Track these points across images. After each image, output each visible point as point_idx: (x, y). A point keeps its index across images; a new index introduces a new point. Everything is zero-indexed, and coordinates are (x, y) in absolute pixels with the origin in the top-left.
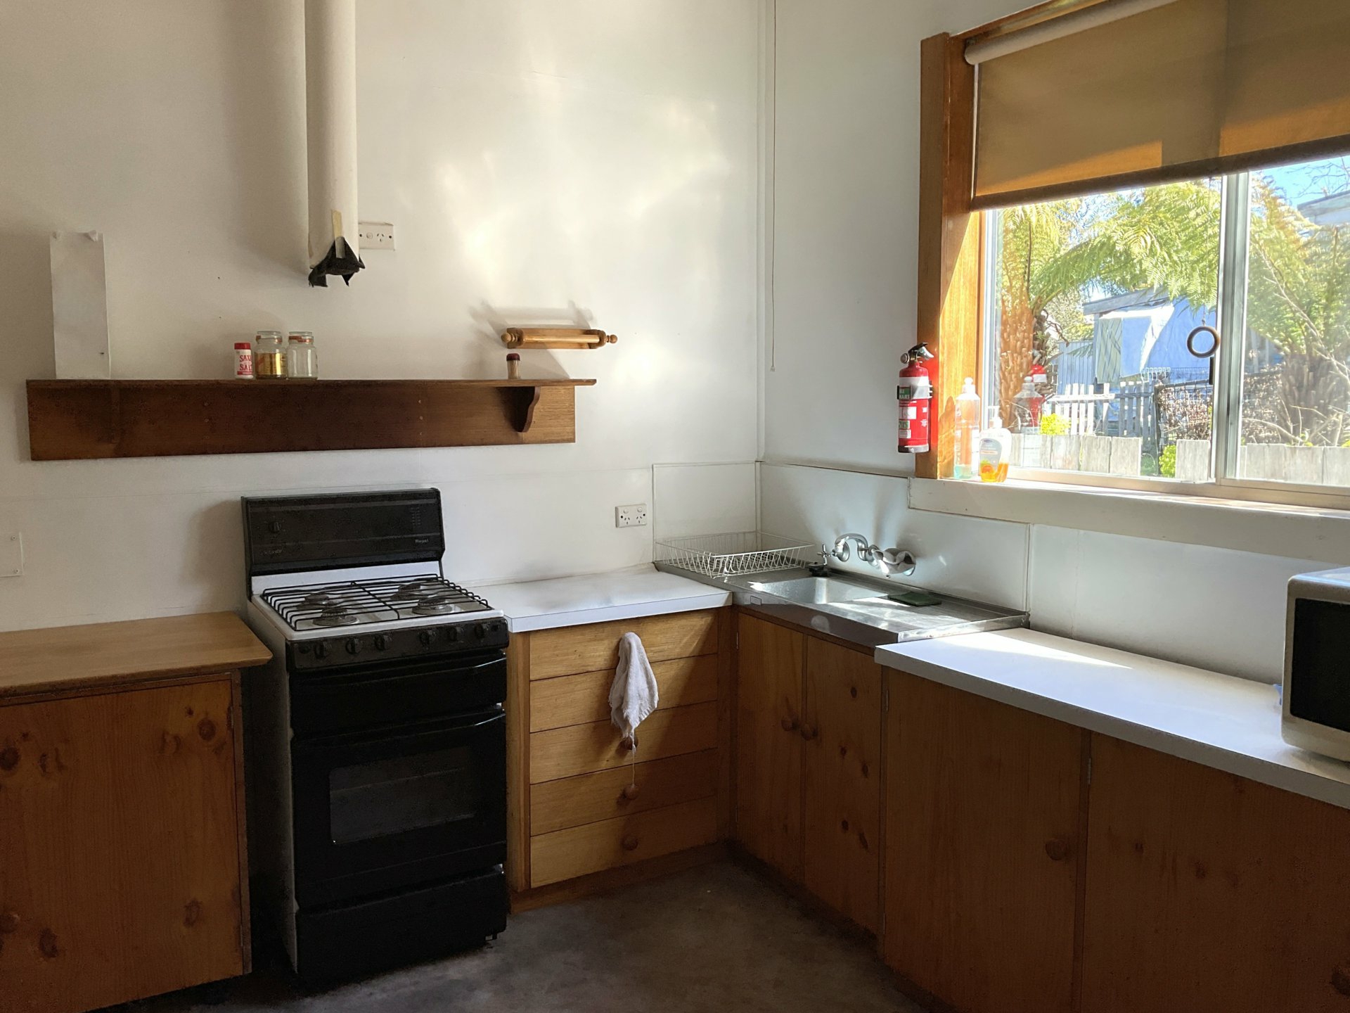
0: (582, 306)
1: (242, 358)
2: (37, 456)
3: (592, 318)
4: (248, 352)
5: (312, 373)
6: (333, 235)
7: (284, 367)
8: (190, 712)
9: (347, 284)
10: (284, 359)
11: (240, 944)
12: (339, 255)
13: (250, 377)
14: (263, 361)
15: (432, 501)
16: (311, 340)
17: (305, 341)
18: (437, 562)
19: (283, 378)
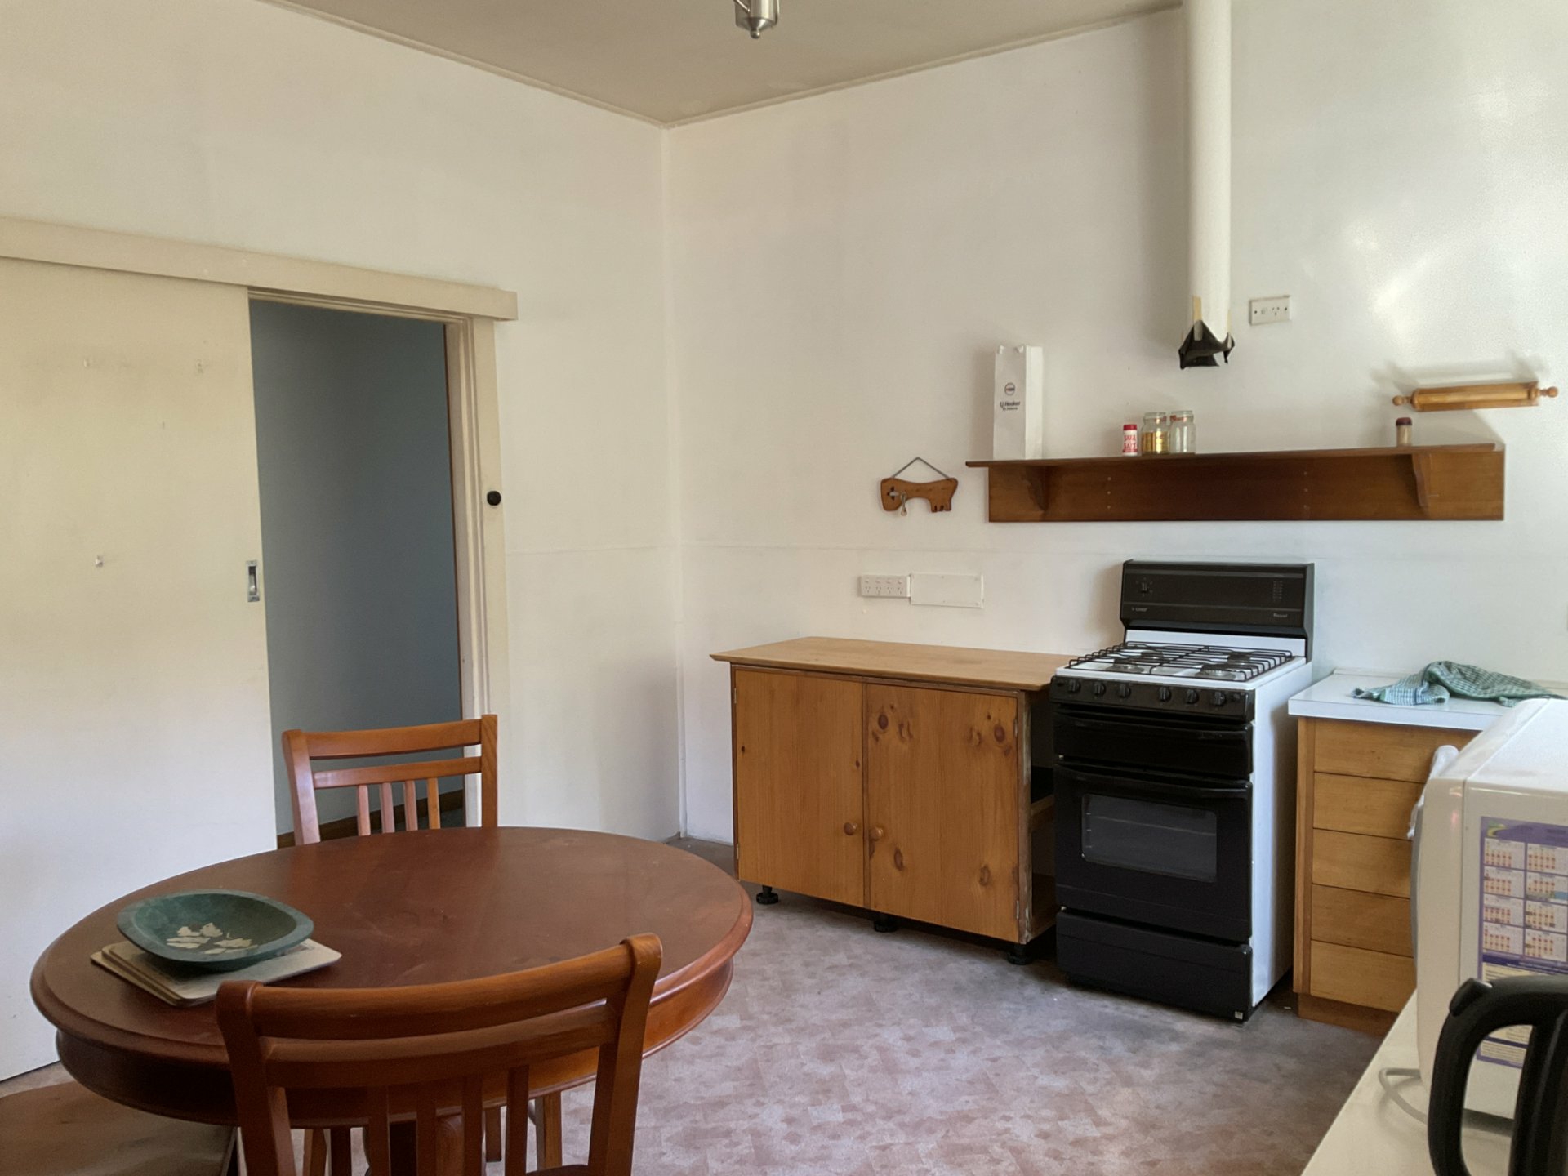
0: (1527, 354)
1: (1127, 438)
2: (994, 518)
3: (1541, 368)
4: (1132, 433)
5: (1187, 449)
6: (1193, 321)
7: (1164, 444)
8: (989, 717)
9: (1226, 361)
10: (1164, 436)
11: (1015, 916)
12: (1197, 337)
13: (1133, 454)
14: (1146, 439)
15: (1300, 576)
16: (1191, 418)
17: (1182, 418)
18: (1303, 641)
19: (1164, 453)
